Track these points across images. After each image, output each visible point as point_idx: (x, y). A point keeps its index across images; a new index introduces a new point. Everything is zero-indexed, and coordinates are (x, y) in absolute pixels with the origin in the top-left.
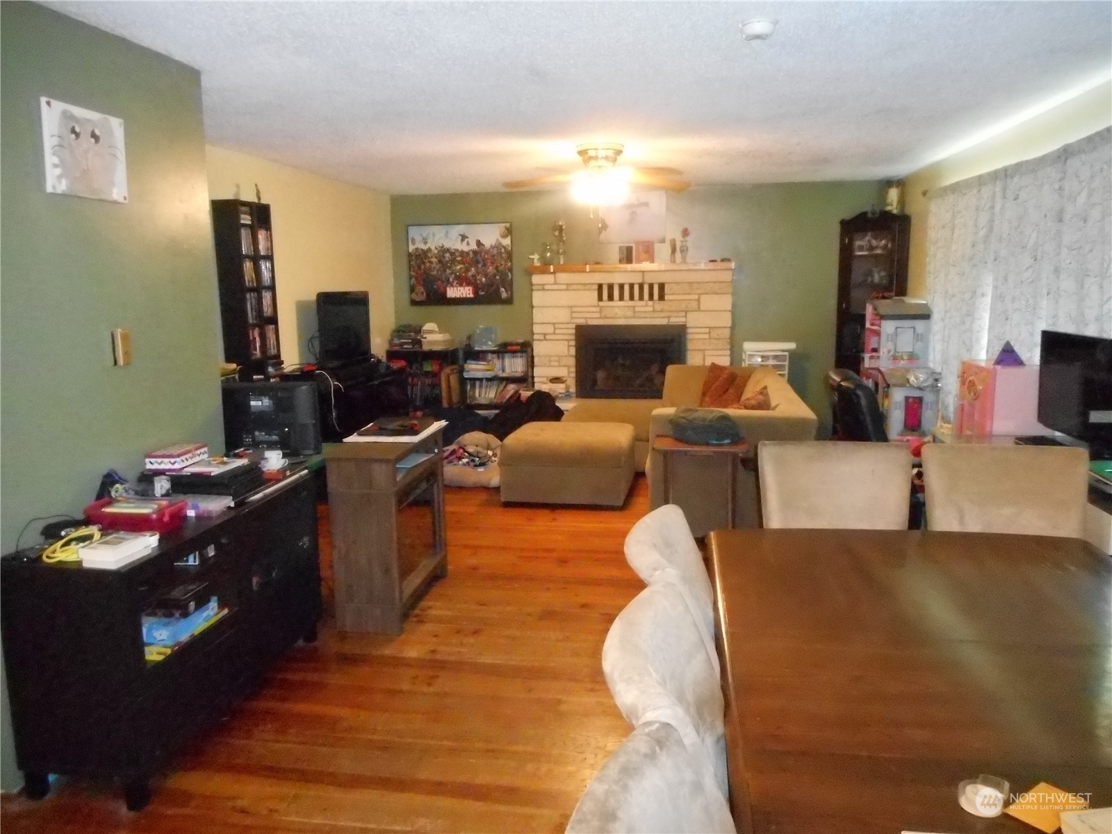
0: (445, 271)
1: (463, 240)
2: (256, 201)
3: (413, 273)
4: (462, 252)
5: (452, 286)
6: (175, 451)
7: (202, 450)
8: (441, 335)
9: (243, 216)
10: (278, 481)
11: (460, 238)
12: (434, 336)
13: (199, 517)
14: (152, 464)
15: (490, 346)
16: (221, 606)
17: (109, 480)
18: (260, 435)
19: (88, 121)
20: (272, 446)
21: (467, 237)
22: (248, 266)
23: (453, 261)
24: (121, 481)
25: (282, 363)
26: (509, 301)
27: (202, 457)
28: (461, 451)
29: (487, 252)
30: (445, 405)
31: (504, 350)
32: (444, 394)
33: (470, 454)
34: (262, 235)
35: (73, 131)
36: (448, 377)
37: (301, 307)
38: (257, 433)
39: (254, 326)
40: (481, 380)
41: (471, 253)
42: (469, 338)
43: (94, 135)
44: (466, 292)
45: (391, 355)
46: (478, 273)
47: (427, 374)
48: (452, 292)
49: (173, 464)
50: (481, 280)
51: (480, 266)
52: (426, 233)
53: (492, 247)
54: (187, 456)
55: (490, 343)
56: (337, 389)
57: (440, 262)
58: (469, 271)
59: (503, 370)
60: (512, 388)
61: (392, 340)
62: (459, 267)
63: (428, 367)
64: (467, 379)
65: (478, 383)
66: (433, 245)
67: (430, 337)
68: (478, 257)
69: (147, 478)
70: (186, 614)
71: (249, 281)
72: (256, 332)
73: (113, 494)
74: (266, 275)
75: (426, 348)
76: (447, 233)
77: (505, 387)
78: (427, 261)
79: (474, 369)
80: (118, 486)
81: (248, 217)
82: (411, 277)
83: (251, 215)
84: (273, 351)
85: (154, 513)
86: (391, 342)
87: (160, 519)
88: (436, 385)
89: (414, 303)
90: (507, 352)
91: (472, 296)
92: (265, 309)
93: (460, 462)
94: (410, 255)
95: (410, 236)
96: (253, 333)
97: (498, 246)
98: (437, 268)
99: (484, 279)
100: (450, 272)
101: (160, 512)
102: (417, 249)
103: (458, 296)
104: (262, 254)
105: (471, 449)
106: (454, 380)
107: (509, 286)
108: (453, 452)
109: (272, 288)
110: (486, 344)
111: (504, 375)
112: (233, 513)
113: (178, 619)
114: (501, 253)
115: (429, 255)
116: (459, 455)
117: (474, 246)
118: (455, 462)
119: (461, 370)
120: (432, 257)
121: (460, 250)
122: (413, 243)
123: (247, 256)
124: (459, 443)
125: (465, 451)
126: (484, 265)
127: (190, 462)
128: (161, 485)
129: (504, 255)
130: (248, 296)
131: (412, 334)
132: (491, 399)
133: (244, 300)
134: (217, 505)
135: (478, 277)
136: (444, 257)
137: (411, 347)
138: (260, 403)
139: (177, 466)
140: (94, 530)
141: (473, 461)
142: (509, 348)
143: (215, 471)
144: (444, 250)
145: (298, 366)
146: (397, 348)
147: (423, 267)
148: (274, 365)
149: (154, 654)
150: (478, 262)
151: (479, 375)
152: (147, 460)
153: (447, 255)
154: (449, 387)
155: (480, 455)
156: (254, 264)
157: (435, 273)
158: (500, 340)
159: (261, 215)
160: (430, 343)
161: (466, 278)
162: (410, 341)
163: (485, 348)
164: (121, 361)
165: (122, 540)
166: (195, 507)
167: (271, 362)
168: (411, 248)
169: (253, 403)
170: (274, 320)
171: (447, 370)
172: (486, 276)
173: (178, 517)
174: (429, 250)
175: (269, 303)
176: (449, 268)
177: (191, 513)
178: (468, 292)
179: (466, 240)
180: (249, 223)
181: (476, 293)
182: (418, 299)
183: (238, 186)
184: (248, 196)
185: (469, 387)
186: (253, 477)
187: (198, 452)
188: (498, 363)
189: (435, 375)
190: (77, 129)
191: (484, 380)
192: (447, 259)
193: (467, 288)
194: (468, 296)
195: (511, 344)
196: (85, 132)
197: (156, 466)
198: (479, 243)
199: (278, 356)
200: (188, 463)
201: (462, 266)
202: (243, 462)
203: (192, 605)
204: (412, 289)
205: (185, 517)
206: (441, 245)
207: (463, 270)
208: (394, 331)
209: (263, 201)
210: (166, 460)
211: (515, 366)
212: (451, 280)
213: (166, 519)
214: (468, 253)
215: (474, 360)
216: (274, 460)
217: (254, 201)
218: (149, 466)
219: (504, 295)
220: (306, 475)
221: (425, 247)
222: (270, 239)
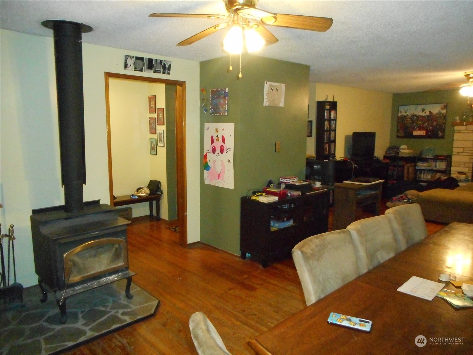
0: (413, 124)
1: (423, 111)
2: (332, 100)
3: (399, 125)
4: (422, 116)
5: (416, 130)
6: (288, 177)
7: (296, 178)
8: (408, 150)
9: (326, 106)
10: (317, 190)
11: (422, 110)
12: (405, 150)
13: (291, 196)
14: (282, 180)
15: (430, 156)
16: (294, 222)
17: (270, 182)
18: (316, 177)
19: (275, 86)
20: (319, 180)
21: (425, 110)
22: (326, 123)
23: (418, 120)
24: (273, 183)
25: (335, 156)
26: (443, 137)
27: (296, 180)
28: (405, 197)
29: (434, 116)
30: (405, 179)
31: (437, 158)
32: (406, 175)
33: (409, 199)
34: (333, 113)
35: (272, 89)
36: (408, 169)
37: (347, 137)
38: (315, 176)
39: (327, 143)
40: (424, 170)
41: (426, 116)
42: (421, 152)
43: (277, 90)
44: (422, 133)
45: (385, 157)
46: (429, 125)
47: (400, 166)
48: (415, 133)
49: (287, 181)
50: (430, 128)
51: (430, 122)
52: (407, 108)
53: (437, 114)
54: (291, 179)
55: (430, 155)
56: (355, 167)
57: (412, 120)
58: (425, 124)
59: (436, 167)
60: (438, 175)
61: (387, 151)
62: (420, 122)
63: (401, 163)
64: (418, 169)
65: (423, 172)
66: (409, 113)
67: (403, 151)
68: (430, 118)
69: (280, 184)
70: (283, 221)
71: (326, 128)
72: (327, 145)
73: (270, 186)
74: (333, 126)
75: (400, 155)
76: (416, 108)
77: (435, 174)
78: (405, 120)
79: (422, 165)
80: (272, 184)
81: (329, 106)
82: (398, 127)
83: (330, 105)
84: (333, 152)
85: (278, 192)
86: (386, 153)
87: (280, 193)
88: (403, 171)
89: (398, 137)
90: (439, 159)
91: (424, 134)
92: (331, 137)
93: (403, 201)
94: (398, 117)
95: (399, 110)
96: (326, 146)
97: (440, 113)
98: (410, 123)
99: (431, 128)
100: (416, 124)
101: (280, 192)
102: (402, 115)
103: (418, 134)
104: (332, 119)
105: (409, 197)
106: (411, 169)
107: (443, 131)
108: (402, 197)
109: (335, 130)
110: (428, 155)
111: (435, 169)
112: (300, 196)
113: (281, 222)
114: (440, 116)
115: (407, 117)
116: (403, 198)
117: (428, 114)
118: (401, 201)
119: (415, 166)
120: (408, 118)
121: (421, 115)
122: (401, 113)
123: (326, 120)
124: (405, 194)
125: (407, 197)
126: (432, 122)
127: (292, 181)
128: (283, 186)
129: (442, 117)
130: (325, 133)
131: (395, 149)
132: (428, 179)
133: (324, 134)
134: (296, 193)
135: (429, 127)
136: (413, 118)
137: (394, 154)
138: (317, 167)
139: (288, 181)
140: (264, 194)
141: (409, 201)
142: (439, 157)
143: (297, 184)
144: (413, 115)
145: (343, 158)
146: (388, 155)
147: (404, 122)
148: (332, 157)
149: (273, 229)
150: (429, 120)
151: (423, 168)
152: (281, 179)
153: (415, 118)
154: (408, 172)
155: (413, 200)
156: (329, 122)
157: (408, 125)
158: (436, 154)
159: (334, 105)
160: (403, 153)
161: (423, 127)
162: (394, 152)
163: (428, 157)
164: (277, 151)
165: (269, 196)
166: (290, 193)
167: (331, 156)
168: (400, 115)
169: (315, 167)
170: (334, 141)
171: (409, 165)
172: (432, 126)
173: (285, 194)
174: (407, 115)
175: (333, 135)
176: (416, 122)
177: (289, 195)
178: (423, 133)
179: (425, 111)
180: (329, 108)
181: (427, 133)
182: (400, 135)
183: (327, 96)
184: (330, 99)
185: (418, 173)
186: (309, 188)
187: (295, 178)
188: (433, 164)
189: (403, 167)
190: (273, 89)
191: (426, 171)
192: (415, 119)
193: (423, 131)
194: (423, 135)
195: (441, 156)
196: (274, 89)
197: (283, 181)
198: (430, 112)
199: (334, 154)
200: (291, 181)
201: (421, 122)
202: (307, 183)
203: (285, 219)
204: (398, 131)
205: (287, 195)
206: (413, 113)
207: (422, 124)
208: (388, 148)
209: (335, 100)
210: (285, 179)
211: (441, 165)
212: (416, 128)
213: (281, 194)
214: (424, 117)
215: (422, 161)
216: (318, 184)
217: (331, 101)
218: (281, 181)
219: (440, 134)
220: (326, 190)
221: (405, 114)
222: (336, 113)
